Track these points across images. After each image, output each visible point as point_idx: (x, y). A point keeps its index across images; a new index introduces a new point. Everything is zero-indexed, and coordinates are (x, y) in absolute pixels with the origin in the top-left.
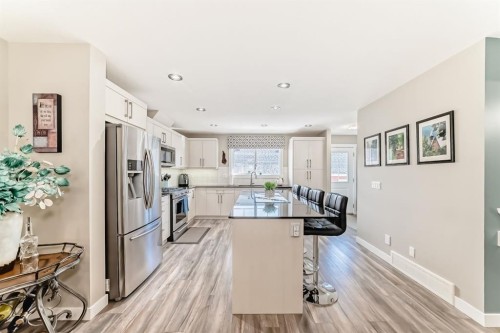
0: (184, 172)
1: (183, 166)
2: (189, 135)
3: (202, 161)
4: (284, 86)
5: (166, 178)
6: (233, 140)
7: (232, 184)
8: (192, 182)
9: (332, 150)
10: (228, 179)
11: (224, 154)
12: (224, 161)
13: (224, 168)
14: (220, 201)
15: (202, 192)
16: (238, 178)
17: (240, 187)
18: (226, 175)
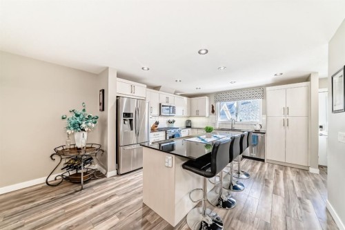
0: (189, 119)
1: (185, 115)
2: (190, 96)
3: (197, 112)
4: (203, 52)
5: (172, 122)
6: (219, 96)
7: (217, 127)
10: (215, 123)
11: (213, 107)
12: (213, 111)
13: (213, 116)
15: (195, 131)
16: (222, 123)
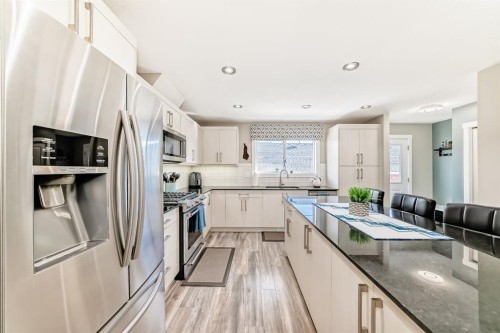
0: (196, 170)
1: (195, 162)
2: (203, 123)
3: (219, 156)
5: (174, 178)
6: (257, 129)
7: (256, 184)
8: (206, 183)
9: (391, 142)
10: (251, 179)
11: (246, 148)
12: (246, 156)
13: (245, 164)
14: (244, 208)
15: (220, 195)
16: (263, 177)
17: (269, 188)
18: (248, 174)
